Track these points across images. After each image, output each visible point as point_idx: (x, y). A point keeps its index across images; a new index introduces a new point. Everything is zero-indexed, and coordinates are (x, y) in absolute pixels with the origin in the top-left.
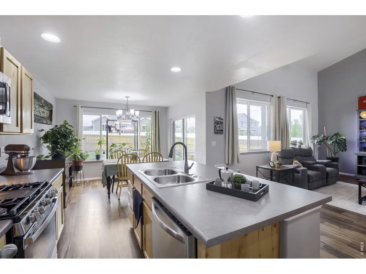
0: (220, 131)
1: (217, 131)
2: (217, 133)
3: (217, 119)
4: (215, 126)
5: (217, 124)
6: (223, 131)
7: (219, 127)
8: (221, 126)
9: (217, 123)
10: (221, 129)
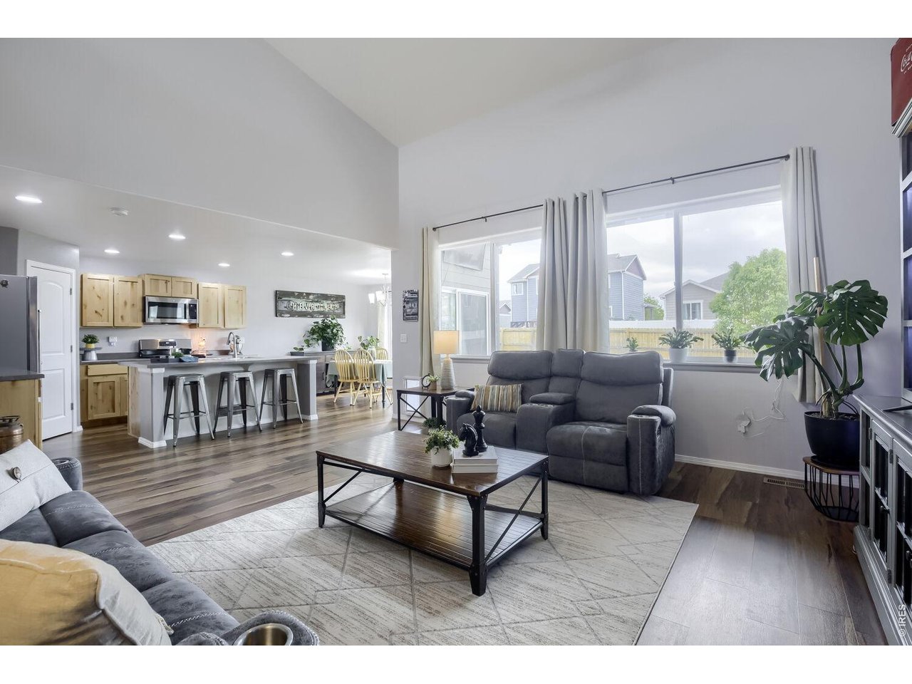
0: (413, 315)
1: (407, 315)
2: (407, 319)
3: (407, 295)
4: (404, 307)
5: (408, 302)
6: (417, 314)
7: (411, 308)
8: (413, 305)
9: (406, 301)
10: (413, 311)
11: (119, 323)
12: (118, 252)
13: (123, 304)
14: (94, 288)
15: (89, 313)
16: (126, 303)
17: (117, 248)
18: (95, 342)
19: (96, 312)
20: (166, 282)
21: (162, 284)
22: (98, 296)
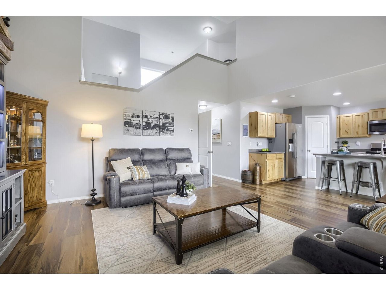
11: (356, 135)
12: (349, 103)
13: (358, 126)
14: (344, 121)
15: (342, 131)
16: (359, 126)
17: (348, 102)
18: (347, 144)
19: (345, 131)
20: (383, 112)
21: (380, 113)
22: (346, 124)
